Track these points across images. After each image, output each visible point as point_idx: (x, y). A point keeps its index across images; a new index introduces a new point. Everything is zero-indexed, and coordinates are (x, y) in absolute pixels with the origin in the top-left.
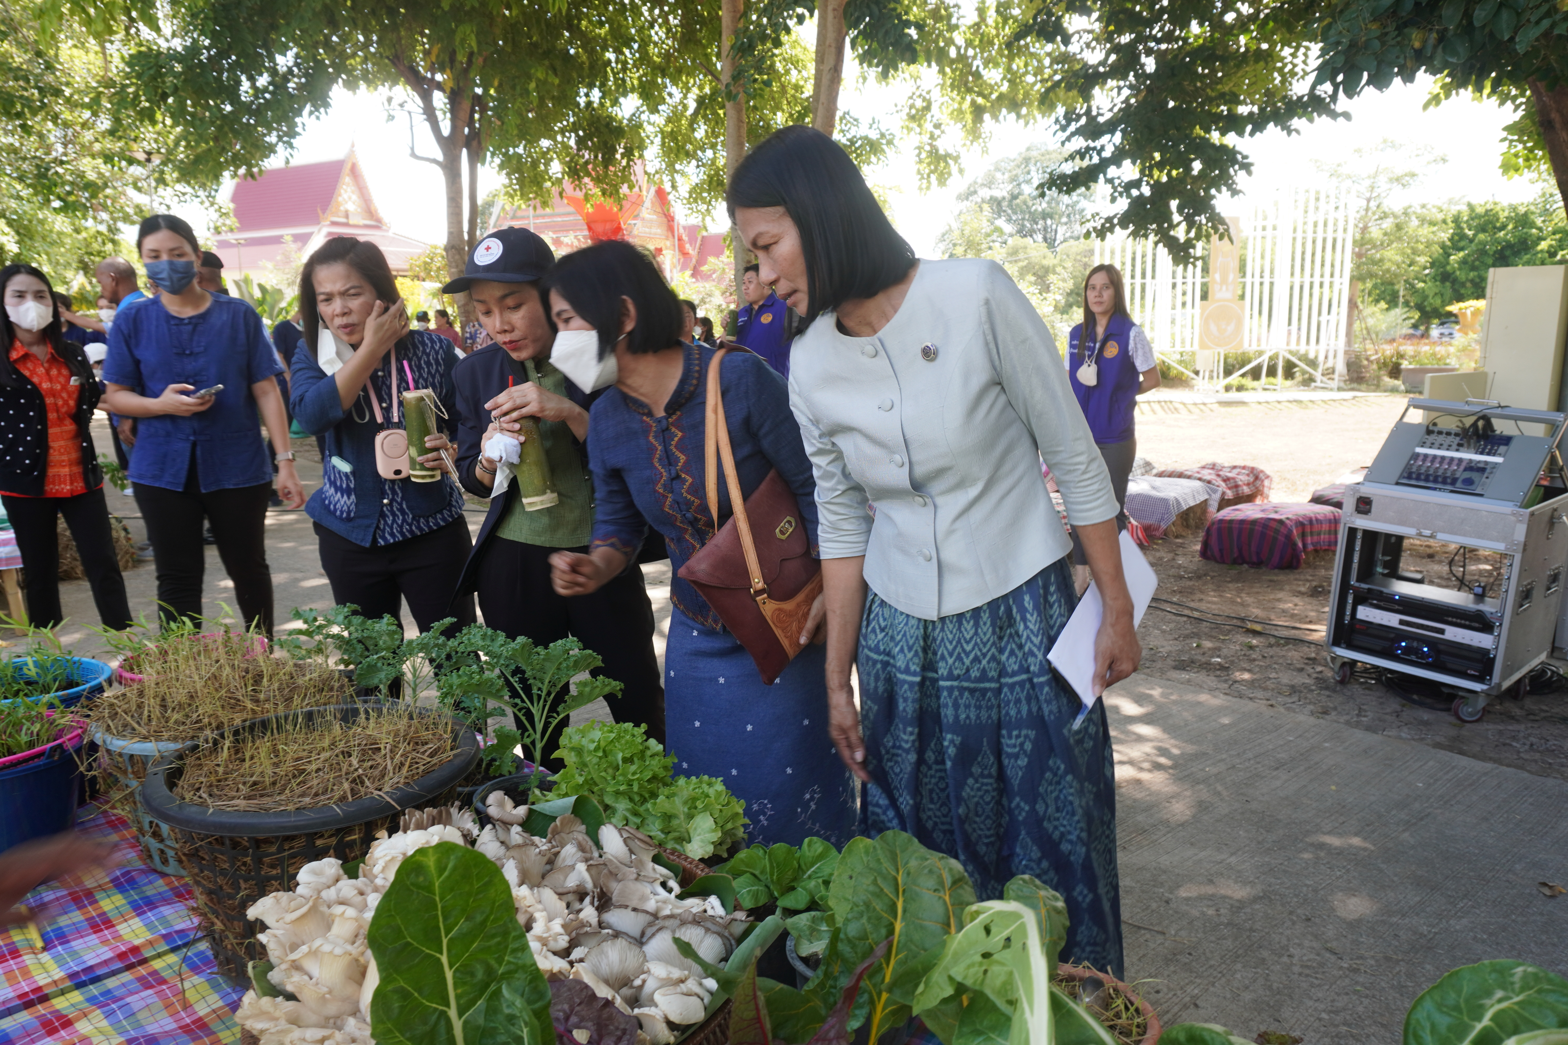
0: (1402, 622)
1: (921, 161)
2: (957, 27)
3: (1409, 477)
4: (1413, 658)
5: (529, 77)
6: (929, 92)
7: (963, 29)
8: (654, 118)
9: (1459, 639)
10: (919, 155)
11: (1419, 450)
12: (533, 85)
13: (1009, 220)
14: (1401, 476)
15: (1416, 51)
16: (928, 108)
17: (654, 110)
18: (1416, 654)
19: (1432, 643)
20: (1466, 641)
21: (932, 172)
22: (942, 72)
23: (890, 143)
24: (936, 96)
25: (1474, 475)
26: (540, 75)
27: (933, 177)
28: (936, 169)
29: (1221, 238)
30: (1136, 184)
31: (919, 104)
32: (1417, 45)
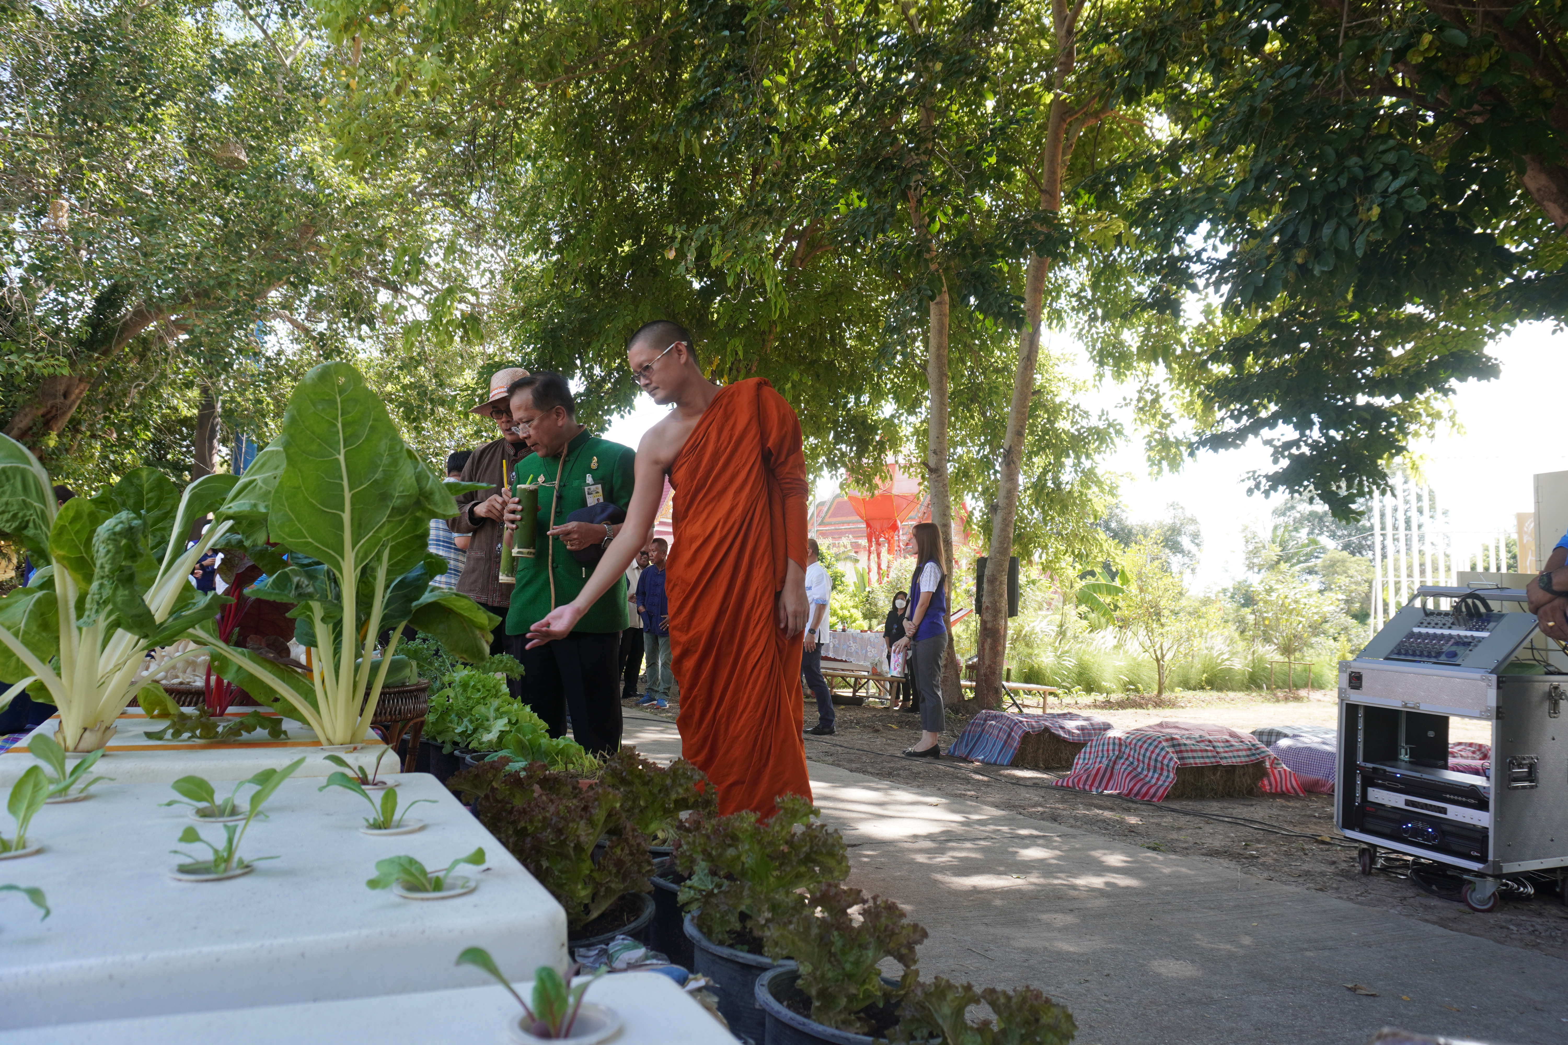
0: (1408, 803)
1: (1151, 449)
2: (1184, 328)
3: (1399, 653)
4: (1420, 840)
5: (787, 379)
6: (1157, 386)
7: (1189, 330)
8: (912, 419)
9: (1460, 819)
10: (1149, 443)
11: (1416, 630)
12: (789, 385)
13: (1333, 536)
14: (1392, 652)
15: (1299, 266)
16: (1155, 401)
17: (911, 411)
18: (1422, 836)
19: (1437, 823)
20: (1467, 820)
21: (1162, 458)
22: (1168, 366)
23: (1119, 432)
24: (1165, 388)
25: (1459, 650)
26: (796, 377)
27: (1165, 464)
28: (1168, 455)
29: (1383, 493)
30: (1296, 443)
31: (1149, 397)
32: (1300, 261)
